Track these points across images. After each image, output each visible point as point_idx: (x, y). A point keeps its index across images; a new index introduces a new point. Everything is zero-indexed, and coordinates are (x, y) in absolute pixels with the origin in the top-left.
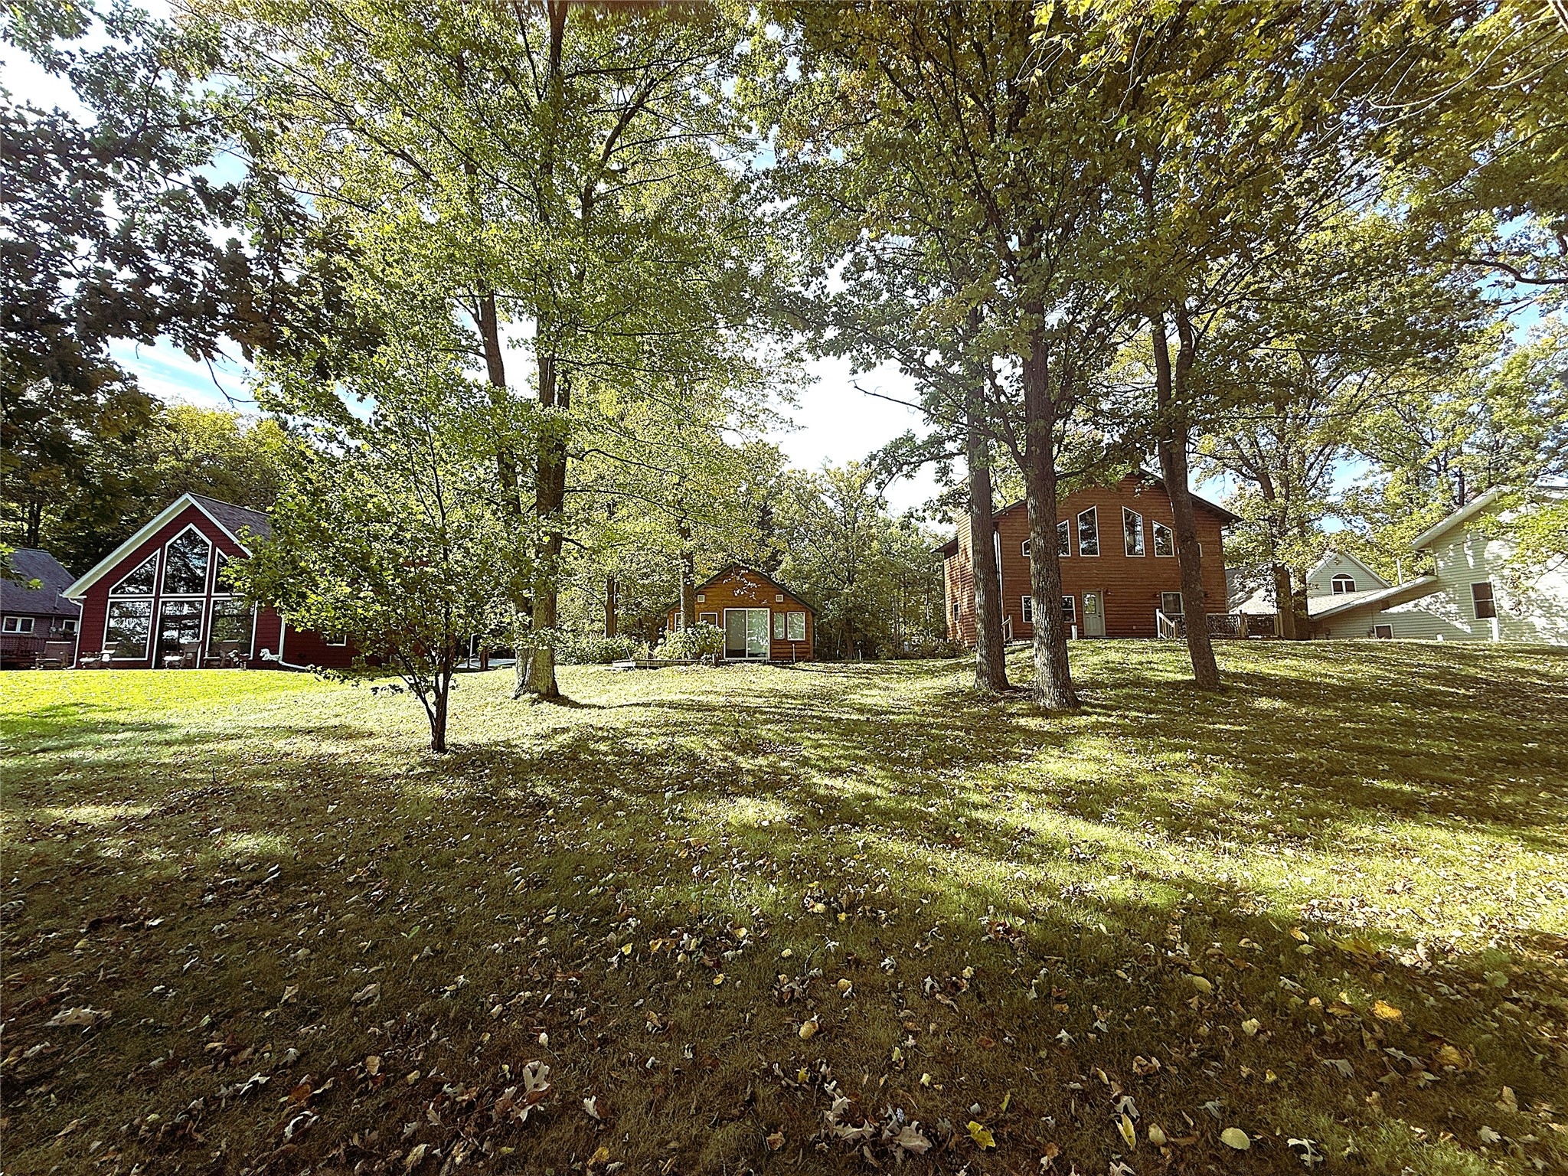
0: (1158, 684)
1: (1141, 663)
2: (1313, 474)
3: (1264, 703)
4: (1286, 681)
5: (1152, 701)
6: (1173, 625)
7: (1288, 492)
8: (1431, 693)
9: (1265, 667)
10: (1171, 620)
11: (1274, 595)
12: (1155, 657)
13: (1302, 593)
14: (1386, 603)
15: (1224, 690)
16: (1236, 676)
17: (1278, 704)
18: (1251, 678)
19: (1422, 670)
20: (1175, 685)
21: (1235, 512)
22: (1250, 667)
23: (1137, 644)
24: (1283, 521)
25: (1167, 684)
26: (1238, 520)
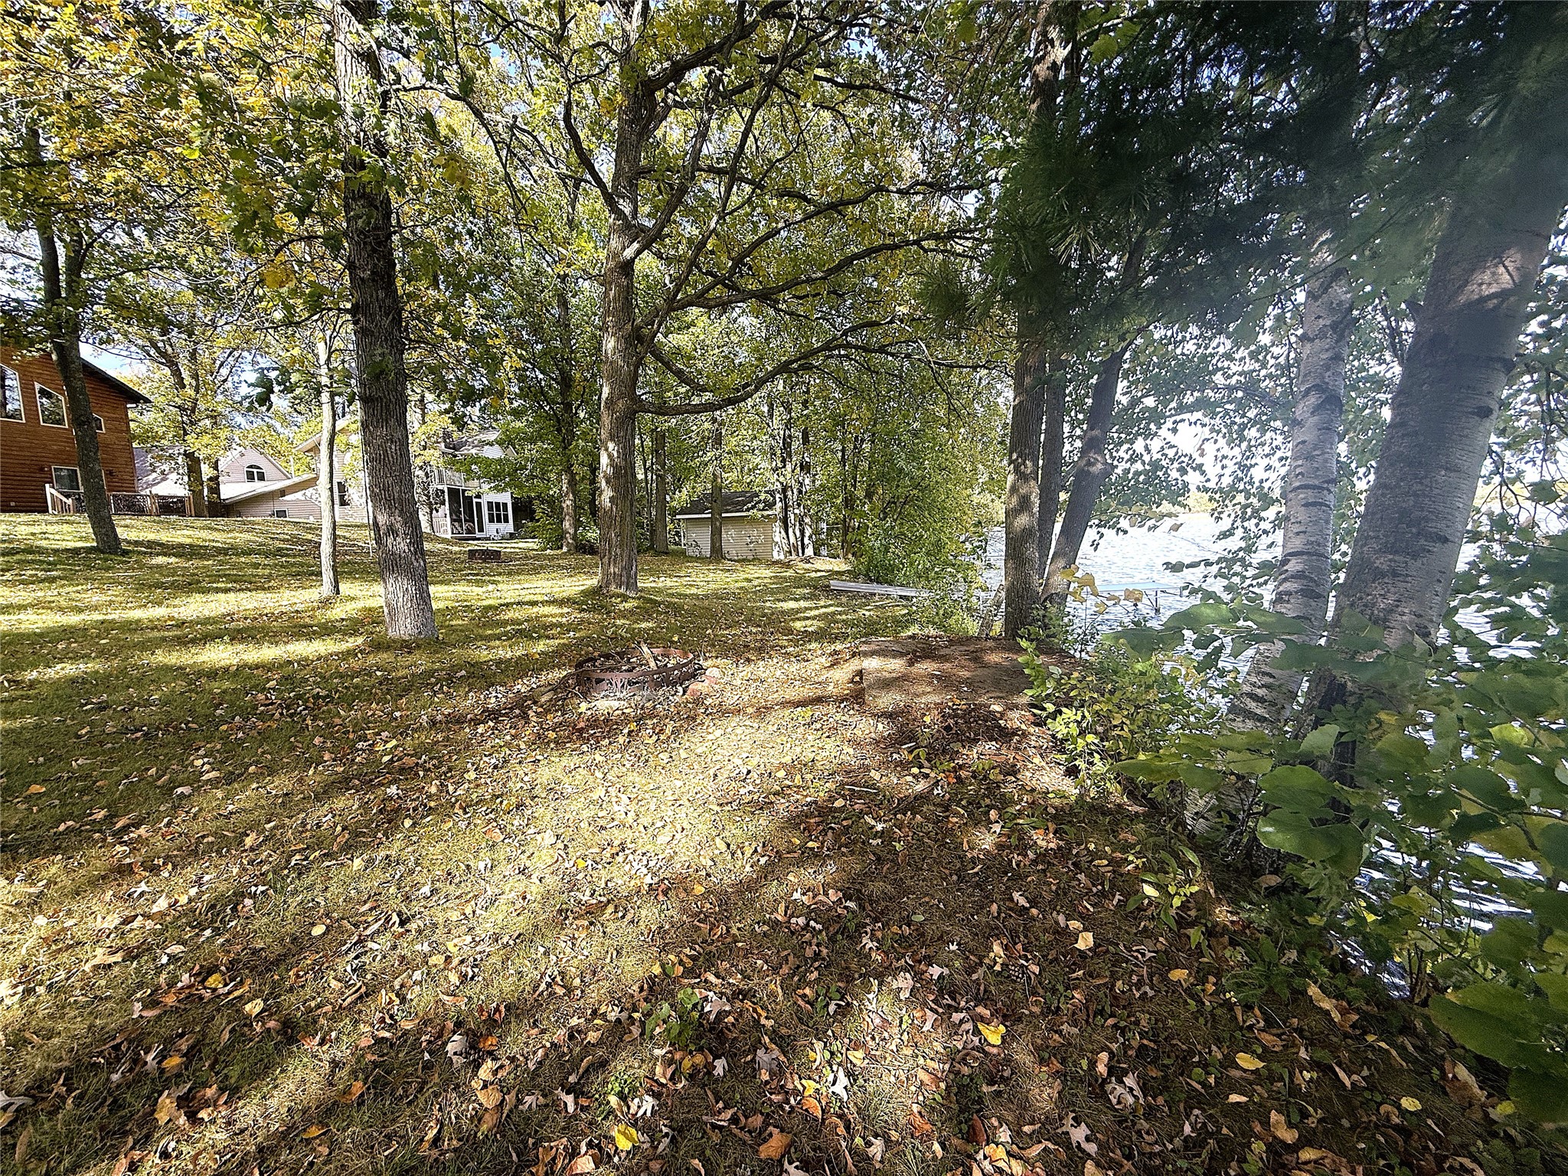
0: (56, 551)
1: (33, 534)
2: (224, 371)
3: (161, 560)
4: (181, 546)
5: (49, 563)
6: (69, 501)
7: (198, 385)
8: (280, 549)
9: (165, 536)
10: (68, 496)
11: (186, 478)
12: (50, 529)
13: (215, 479)
14: (283, 492)
15: (125, 553)
16: (137, 543)
17: (173, 560)
18: (151, 544)
19: (281, 536)
20: (76, 551)
21: (143, 392)
22: (151, 536)
23: (24, 517)
24: (193, 411)
25: (67, 550)
26: (147, 401)
